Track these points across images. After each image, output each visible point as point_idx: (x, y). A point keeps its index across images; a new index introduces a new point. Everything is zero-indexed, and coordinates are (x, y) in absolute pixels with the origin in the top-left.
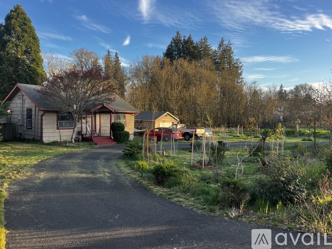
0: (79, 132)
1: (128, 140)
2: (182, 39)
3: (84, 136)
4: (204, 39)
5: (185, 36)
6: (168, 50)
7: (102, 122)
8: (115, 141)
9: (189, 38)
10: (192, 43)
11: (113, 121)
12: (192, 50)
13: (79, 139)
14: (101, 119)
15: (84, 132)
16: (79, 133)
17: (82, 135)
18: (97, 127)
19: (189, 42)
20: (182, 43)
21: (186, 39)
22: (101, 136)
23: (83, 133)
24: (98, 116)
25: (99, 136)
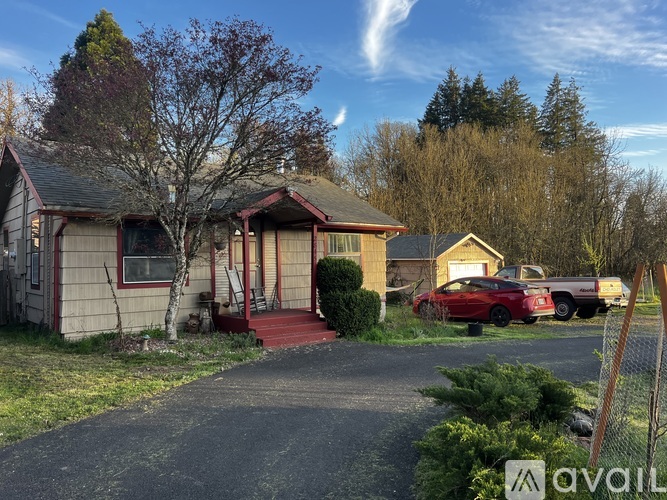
0: (202, 296)
1: (375, 323)
2: (461, 85)
3: (221, 311)
4: (510, 83)
5: (467, 79)
6: (430, 112)
7: (283, 259)
8: (330, 328)
9: (478, 82)
10: (484, 92)
11: (320, 256)
12: (486, 107)
13: (201, 322)
14: (281, 249)
15: (222, 295)
16: (205, 300)
17: (215, 307)
18: (267, 277)
19: (477, 89)
20: (460, 95)
21: (471, 84)
22: (281, 311)
23: (217, 300)
24: (269, 241)
25: (275, 309)
